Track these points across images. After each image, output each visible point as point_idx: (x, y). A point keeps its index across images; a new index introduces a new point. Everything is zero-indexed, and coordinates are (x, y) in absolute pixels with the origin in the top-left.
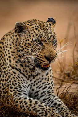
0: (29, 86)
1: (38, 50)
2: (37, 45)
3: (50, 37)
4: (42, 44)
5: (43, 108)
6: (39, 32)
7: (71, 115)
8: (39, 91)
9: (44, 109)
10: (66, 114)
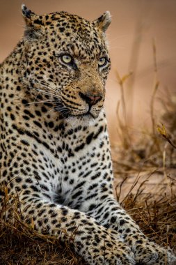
0: (56, 174)
1: (65, 78)
2: (63, 66)
3: (91, 47)
4: (76, 66)
5: (91, 227)
6: (69, 38)
7: (147, 244)
8: (83, 183)
9: (93, 229)
10: (138, 242)
